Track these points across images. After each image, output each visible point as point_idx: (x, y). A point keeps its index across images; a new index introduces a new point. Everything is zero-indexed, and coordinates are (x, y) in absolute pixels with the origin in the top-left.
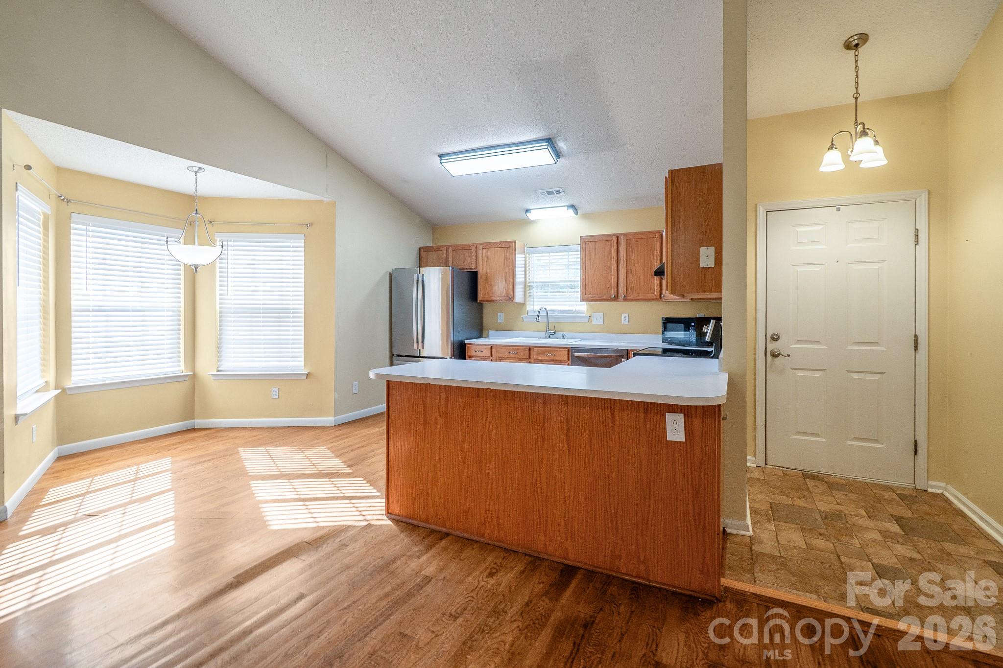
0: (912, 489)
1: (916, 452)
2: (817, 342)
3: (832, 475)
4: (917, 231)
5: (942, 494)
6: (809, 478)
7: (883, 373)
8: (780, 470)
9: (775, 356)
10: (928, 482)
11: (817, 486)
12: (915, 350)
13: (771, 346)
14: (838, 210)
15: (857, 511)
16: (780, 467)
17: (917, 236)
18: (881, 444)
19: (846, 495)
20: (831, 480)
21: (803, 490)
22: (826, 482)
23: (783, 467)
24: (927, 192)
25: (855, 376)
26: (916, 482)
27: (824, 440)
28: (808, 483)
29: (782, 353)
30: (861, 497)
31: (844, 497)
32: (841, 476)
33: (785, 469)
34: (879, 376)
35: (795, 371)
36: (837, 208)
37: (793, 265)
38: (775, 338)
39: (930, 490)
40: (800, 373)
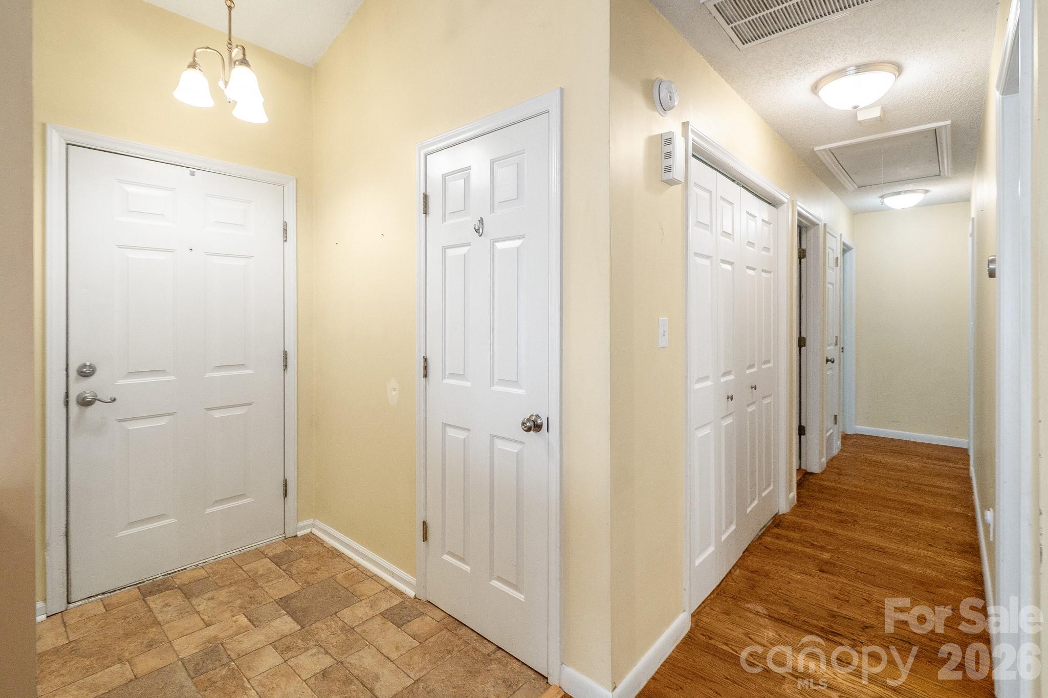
0: (283, 541)
1: (285, 495)
2: (162, 372)
3: (186, 569)
4: (285, 224)
5: (311, 533)
6: (151, 593)
7: (250, 404)
8: (96, 600)
9: (85, 403)
10: (297, 525)
11: (166, 605)
12: (284, 370)
13: (78, 387)
14: (193, 174)
15: (236, 622)
16: (97, 595)
17: (285, 230)
18: (249, 498)
19: (213, 598)
20: (184, 578)
21: (147, 627)
22: (179, 588)
23: (103, 593)
24: (295, 179)
25: (217, 414)
26: (286, 532)
27: (173, 520)
28: (152, 605)
29: (99, 397)
30: (233, 589)
31: (211, 604)
32: (197, 565)
33: (108, 594)
34: (246, 408)
35: (123, 423)
36: (191, 171)
37: (120, 247)
38: (86, 372)
39: (300, 534)
40: (132, 426)
